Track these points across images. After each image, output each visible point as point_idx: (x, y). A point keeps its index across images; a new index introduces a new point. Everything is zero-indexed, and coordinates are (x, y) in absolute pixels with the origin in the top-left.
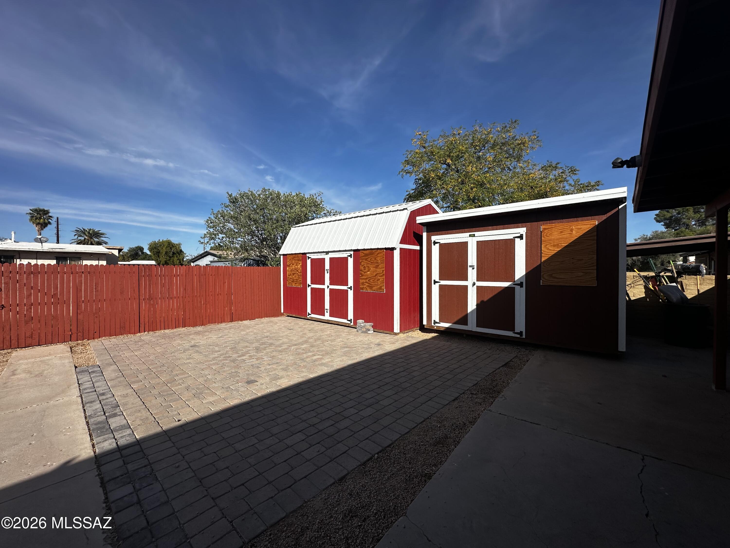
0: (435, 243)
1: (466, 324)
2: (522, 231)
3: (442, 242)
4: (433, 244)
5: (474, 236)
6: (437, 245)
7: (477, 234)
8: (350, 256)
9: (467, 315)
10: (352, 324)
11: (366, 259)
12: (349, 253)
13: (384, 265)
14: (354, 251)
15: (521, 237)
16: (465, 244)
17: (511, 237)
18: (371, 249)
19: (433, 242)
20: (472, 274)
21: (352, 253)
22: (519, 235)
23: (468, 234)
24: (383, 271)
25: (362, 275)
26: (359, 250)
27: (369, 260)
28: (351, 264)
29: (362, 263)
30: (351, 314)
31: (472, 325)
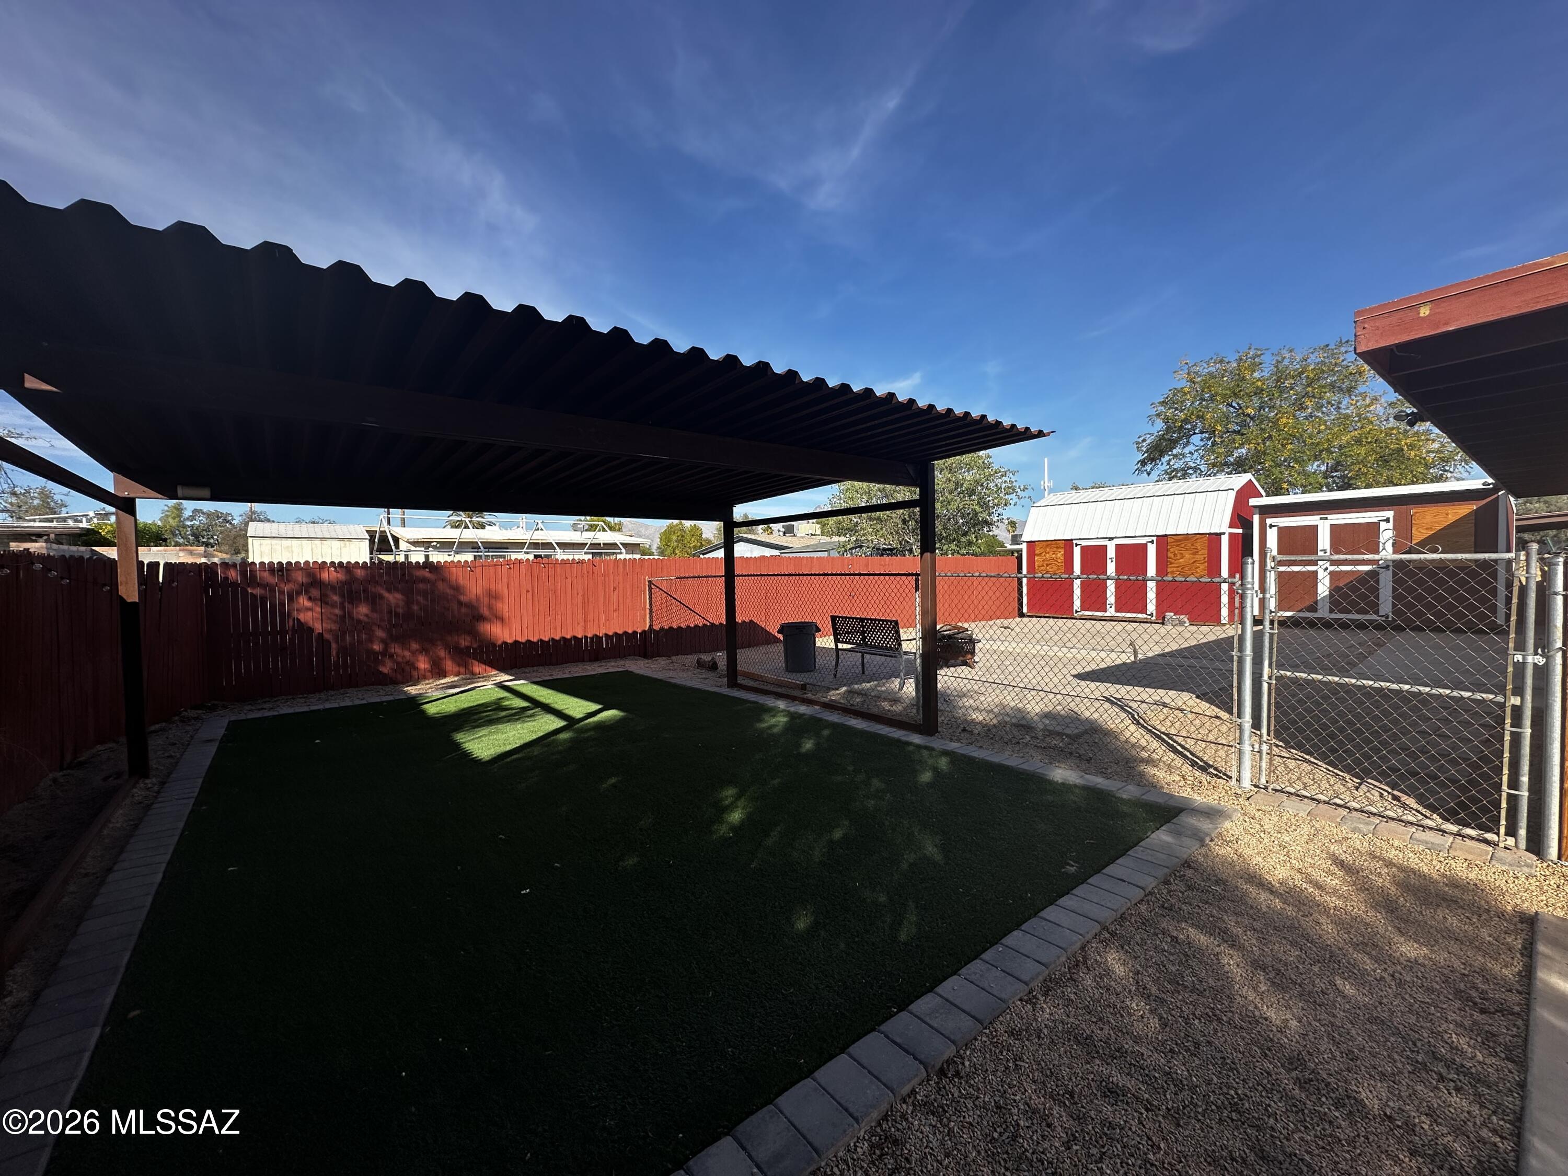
0: (1271, 526)
1: (1315, 610)
2: (1390, 514)
3: (1281, 525)
4: (1268, 528)
5: (1326, 519)
6: (1275, 529)
7: (1329, 517)
8: (1152, 542)
9: (1316, 603)
10: (1154, 618)
11: (1177, 546)
12: (1150, 539)
13: (1206, 551)
14: (1158, 536)
15: (1387, 520)
16: (1315, 528)
17: (1375, 520)
18: (1187, 534)
19: (1268, 525)
21: (1155, 539)
22: (1385, 518)
23: (1318, 517)
24: (1205, 558)
25: (1171, 563)
26: (1166, 536)
27: (1183, 546)
28: (1152, 551)
29: (1172, 550)
30: (1151, 607)
31: (1323, 612)
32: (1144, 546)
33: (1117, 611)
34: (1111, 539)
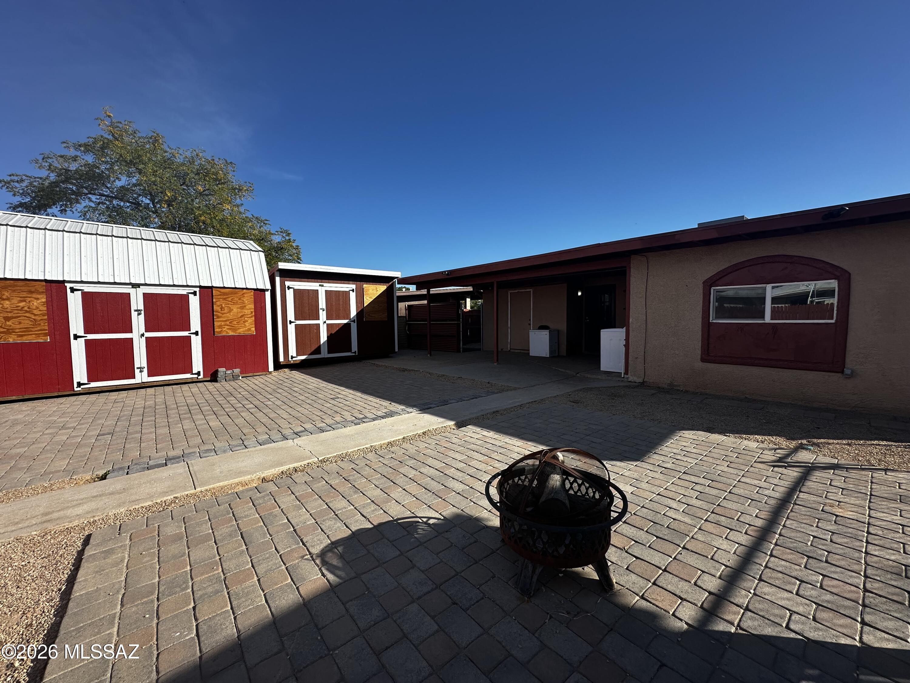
0: (289, 288)
1: (320, 353)
2: (354, 286)
3: (296, 288)
4: (287, 289)
5: (323, 286)
6: (292, 290)
7: (325, 284)
8: (195, 293)
9: (320, 345)
10: (201, 377)
11: (225, 299)
12: (192, 290)
13: (252, 306)
14: (200, 287)
15: (353, 290)
16: (316, 291)
17: (347, 290)
19: (287, 287)
20: (323, 315)
21: (197, 290)
22: (352, 289)
23: (318, 284)
24: (252, 312)
25: (218, 317)
26: (212, 287)
27: (230, 299)
28: (194, 303)
29: (218, 303)
30: (197, 364)
31: (324, 354)
32: (185, 298)
33: (149, 375)
34: (136, 286)
